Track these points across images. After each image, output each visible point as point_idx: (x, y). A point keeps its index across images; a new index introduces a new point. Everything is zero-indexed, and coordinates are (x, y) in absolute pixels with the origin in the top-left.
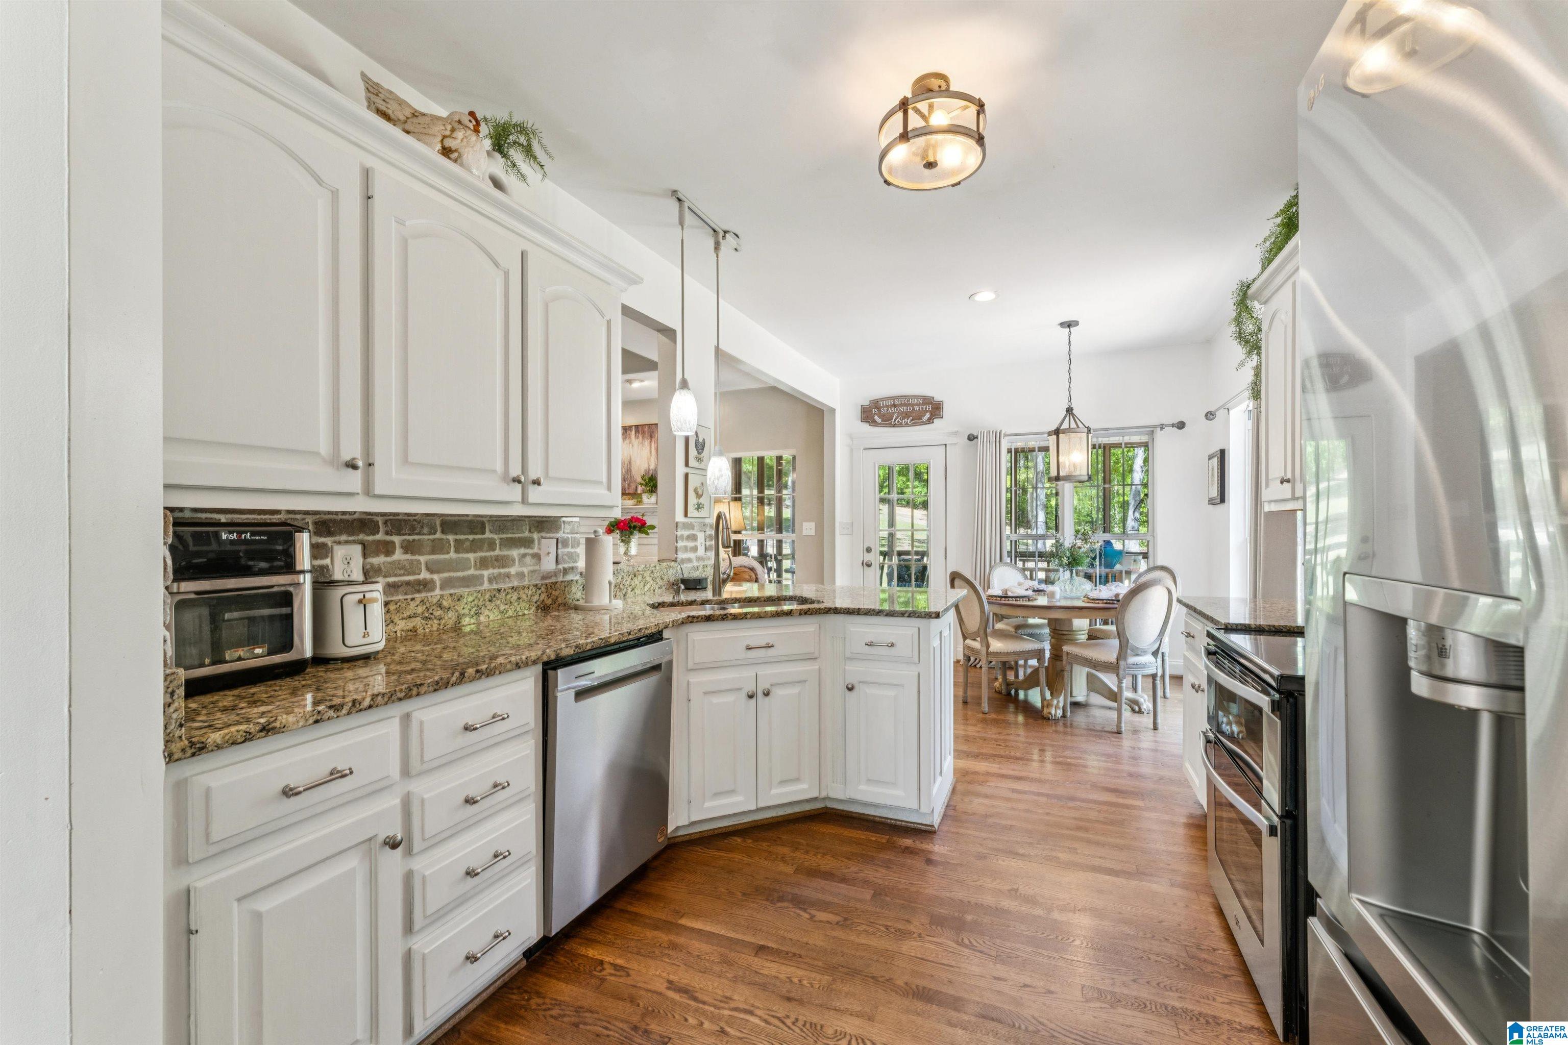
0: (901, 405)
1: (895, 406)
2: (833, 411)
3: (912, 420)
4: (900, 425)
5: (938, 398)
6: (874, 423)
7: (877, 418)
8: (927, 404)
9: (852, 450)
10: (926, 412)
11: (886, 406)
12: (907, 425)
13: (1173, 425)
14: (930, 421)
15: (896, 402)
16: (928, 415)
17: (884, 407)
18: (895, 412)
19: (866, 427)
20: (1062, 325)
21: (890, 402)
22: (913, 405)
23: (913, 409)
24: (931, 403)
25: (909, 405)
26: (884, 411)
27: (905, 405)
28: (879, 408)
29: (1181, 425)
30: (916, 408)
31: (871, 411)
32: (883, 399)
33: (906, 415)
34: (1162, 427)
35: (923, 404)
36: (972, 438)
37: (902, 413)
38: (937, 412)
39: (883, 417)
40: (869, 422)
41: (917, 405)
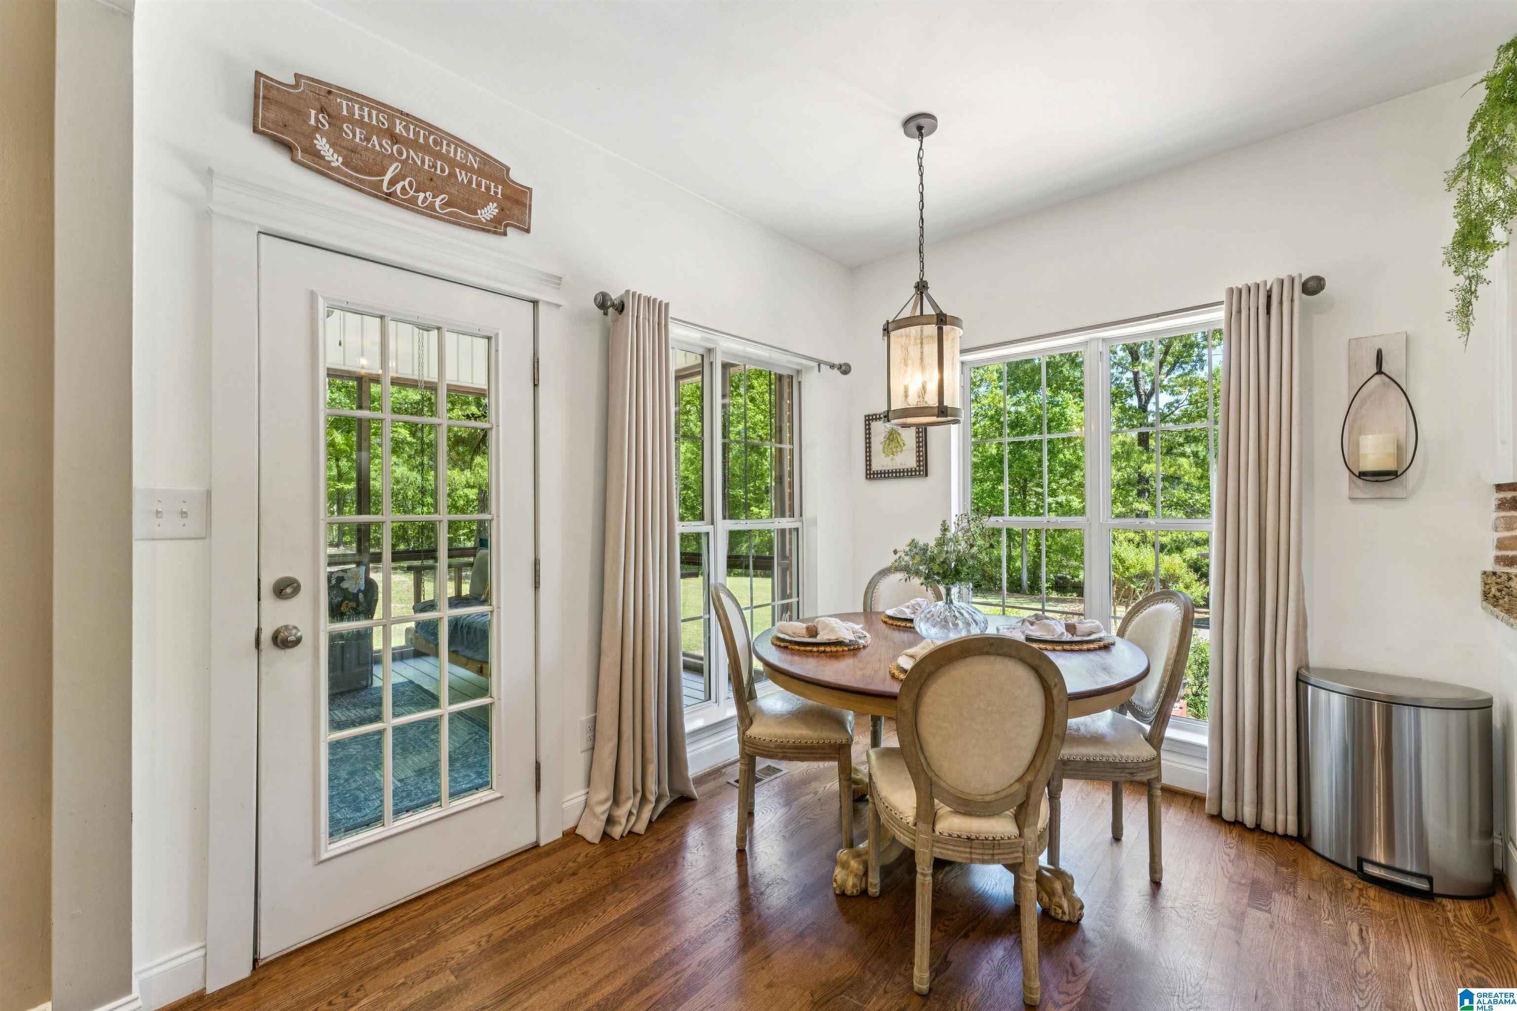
0: (413, 144)
1: (395, 139)
3: (448, 204)
4: (410, 205)
5: (519, 174)
6: (311, 160)
7: (322, 144)
8: (490, 178)
10: (488, 198)
11: (361, 123)
12: (429, 212)
13: (838, 367)
14: (497, 227)
15: (399, 128)
16: (490, 210)
17: (350, 119)
18: (391, 158)
19: (274, 160)
21: (374, 118)
22: (450, 162)
23: (452, 175)
24: (503, 182)
25: (438, 155)
26: (352, 134)
27: (425, 148)
28: (332, 116)
29: (845, 369)
30: (462, 176)
31: (297, 113)
32: (348, 95)
33: (429, 183)
35: (480, 173)
36: (603, 303)
37: (416, 171)
38: (516, 211)
39: (349, 152)
40: (288, 147)
41: (463, 167)
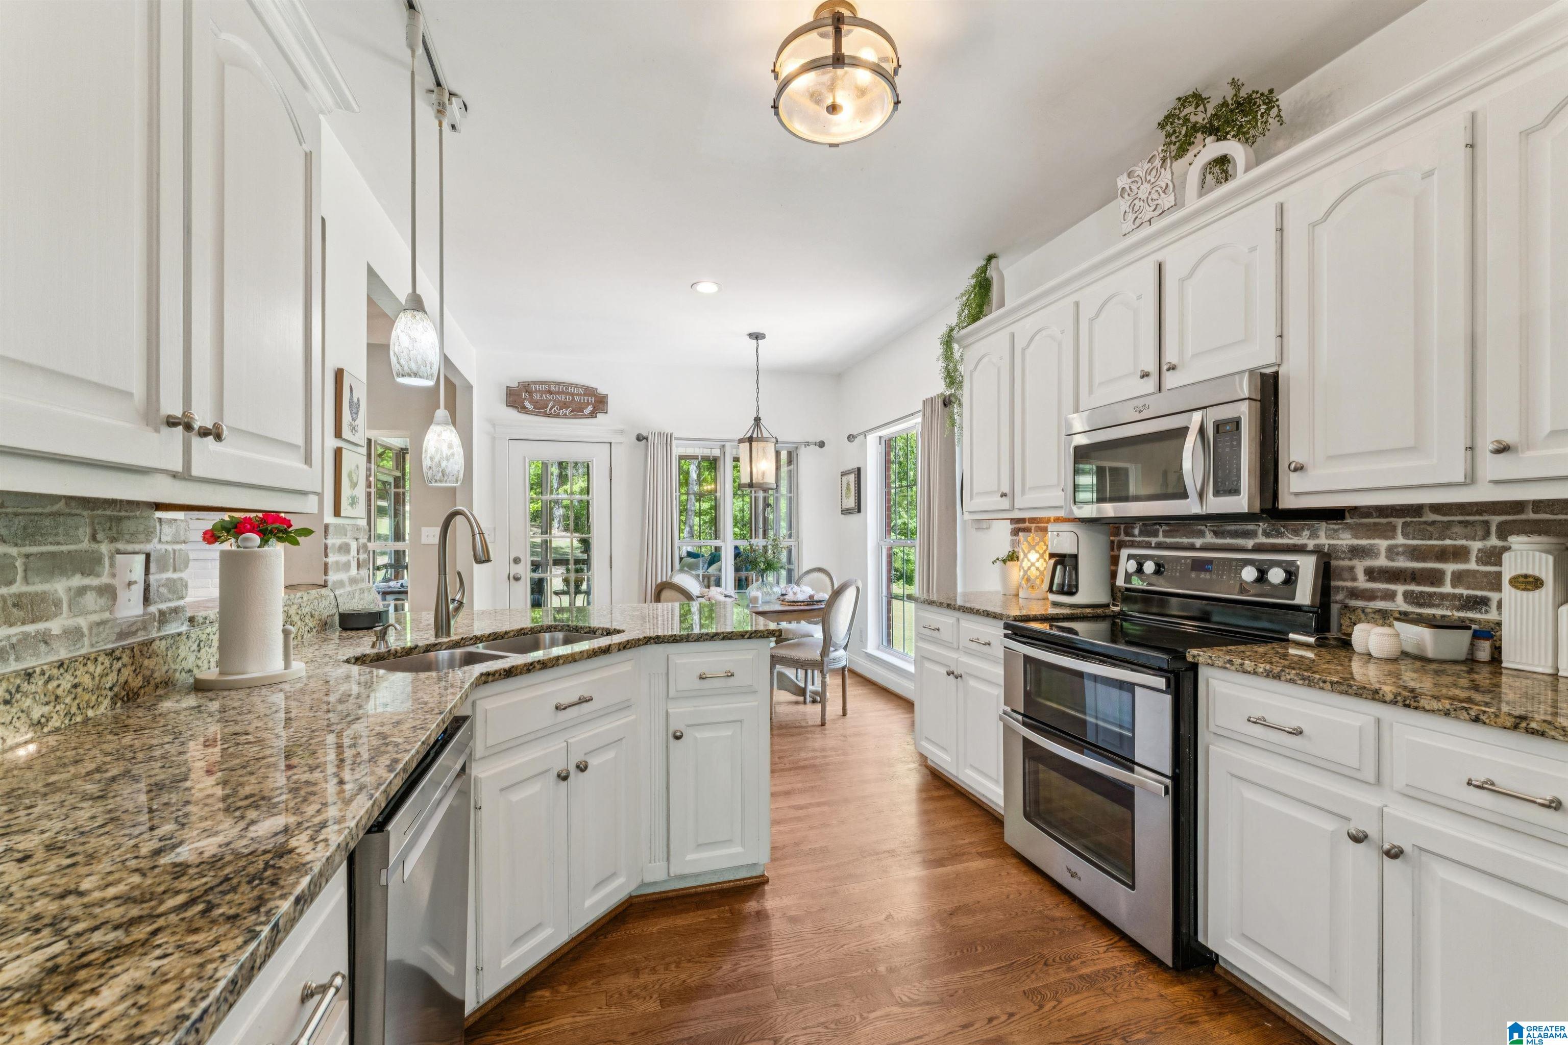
0: (558, 393)
1: (550, 392)
2: (470, 388)
3: (572, 411)
4: (557, 416)
5: (602, 390)
6: (523, 410)
7: (527, 404)
8: (589, 395)
9: (493, 439)
10: (588, 404)
11: (539, 391)
12: (565, 417)
13: (816, 444)
14: (593, 415)
15: (552, 388)
16: (590, 408)
17: (536, 391)
18: (550, 400)
19: (513, 414)
20: (751, 335)
21: (544, 388)
22: (573, 395)
23: (573, 399)
24: (595, 396)
25: (568, 393)
26: (537, 397)
27: (563, 393)
28: (530, 393)
29: (822, 444)
30: (576, 398)
31: (520, 395)
32: (535, 383)
33: (565, 405)
34: (807, 444)
35: (585, 395)
36: (640, 438)
37: (559, 402)
38: (601, 406)
39: (535, 403)
40: (517, 408)
41: (578, 395)
